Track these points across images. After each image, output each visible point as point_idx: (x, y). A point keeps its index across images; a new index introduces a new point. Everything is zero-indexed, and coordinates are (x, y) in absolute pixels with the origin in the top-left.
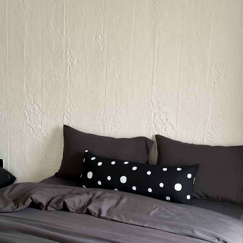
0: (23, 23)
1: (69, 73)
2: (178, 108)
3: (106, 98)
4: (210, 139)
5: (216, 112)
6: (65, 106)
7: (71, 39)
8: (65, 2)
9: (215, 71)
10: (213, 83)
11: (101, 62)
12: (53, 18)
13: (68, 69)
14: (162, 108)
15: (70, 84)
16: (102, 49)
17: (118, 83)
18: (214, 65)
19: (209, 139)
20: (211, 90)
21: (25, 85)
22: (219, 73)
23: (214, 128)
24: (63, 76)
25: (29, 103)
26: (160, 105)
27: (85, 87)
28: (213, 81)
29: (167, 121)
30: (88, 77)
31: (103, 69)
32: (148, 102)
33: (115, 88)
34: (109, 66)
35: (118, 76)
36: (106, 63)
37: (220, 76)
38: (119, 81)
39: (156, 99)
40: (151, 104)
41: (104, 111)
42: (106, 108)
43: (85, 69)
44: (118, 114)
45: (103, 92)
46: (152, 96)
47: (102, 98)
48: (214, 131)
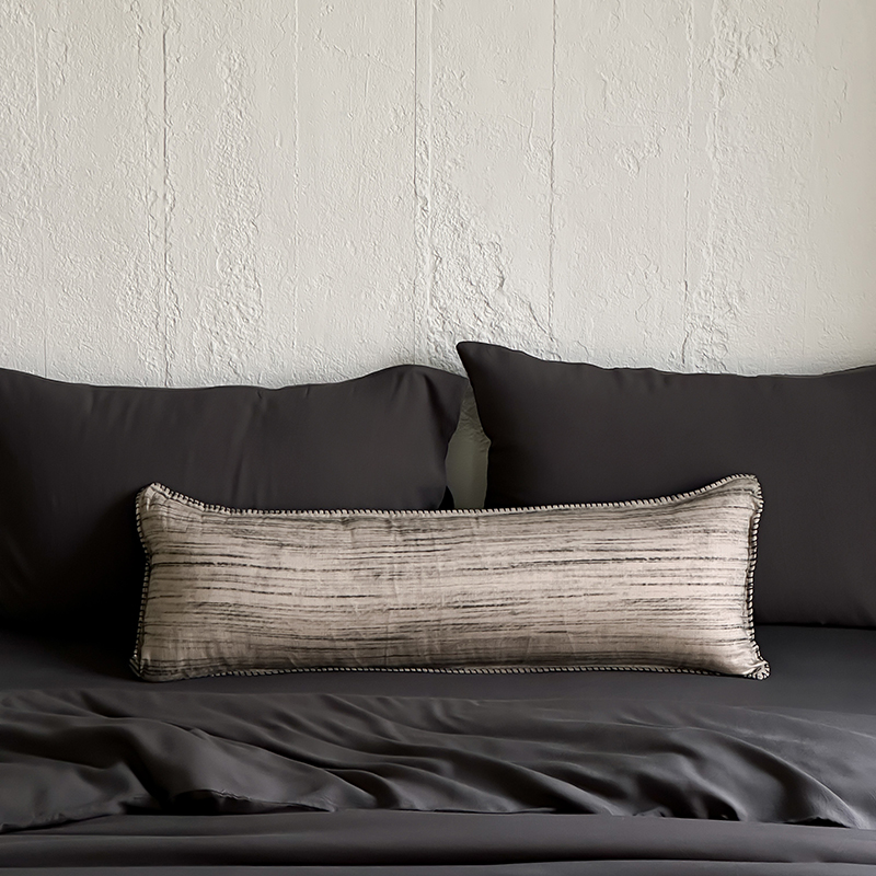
2: (556, 218)
3: (169, 197)
4: (719, 353)
5: (736, 221)
9: (726, 30)
10: (716, 86)
11: (126, 8)
14: (472, 221)
17: (234, 113)
19: (710, 355)
20: (711, 120)
23: (735, 301)
26: (462, 209)
27: (42, 144)
28: (717, 75)
29: (501, 285)
30: (60, 92)
31: (143, 47)
32: (397, 199)
33: (217, 143)
34: (175, 30)
35: (229, 81)
36: (157, 12)
37: (752, 50)
38: (237, 105)
39: (439, 184)
40: (414, 209)
41: (162, 267)
42: (173, 249)
43: (41, 50)
44: (240, 271)
45: (150, 166)
46: (419, 167)
47: (144, 199)
48: (732, 315)
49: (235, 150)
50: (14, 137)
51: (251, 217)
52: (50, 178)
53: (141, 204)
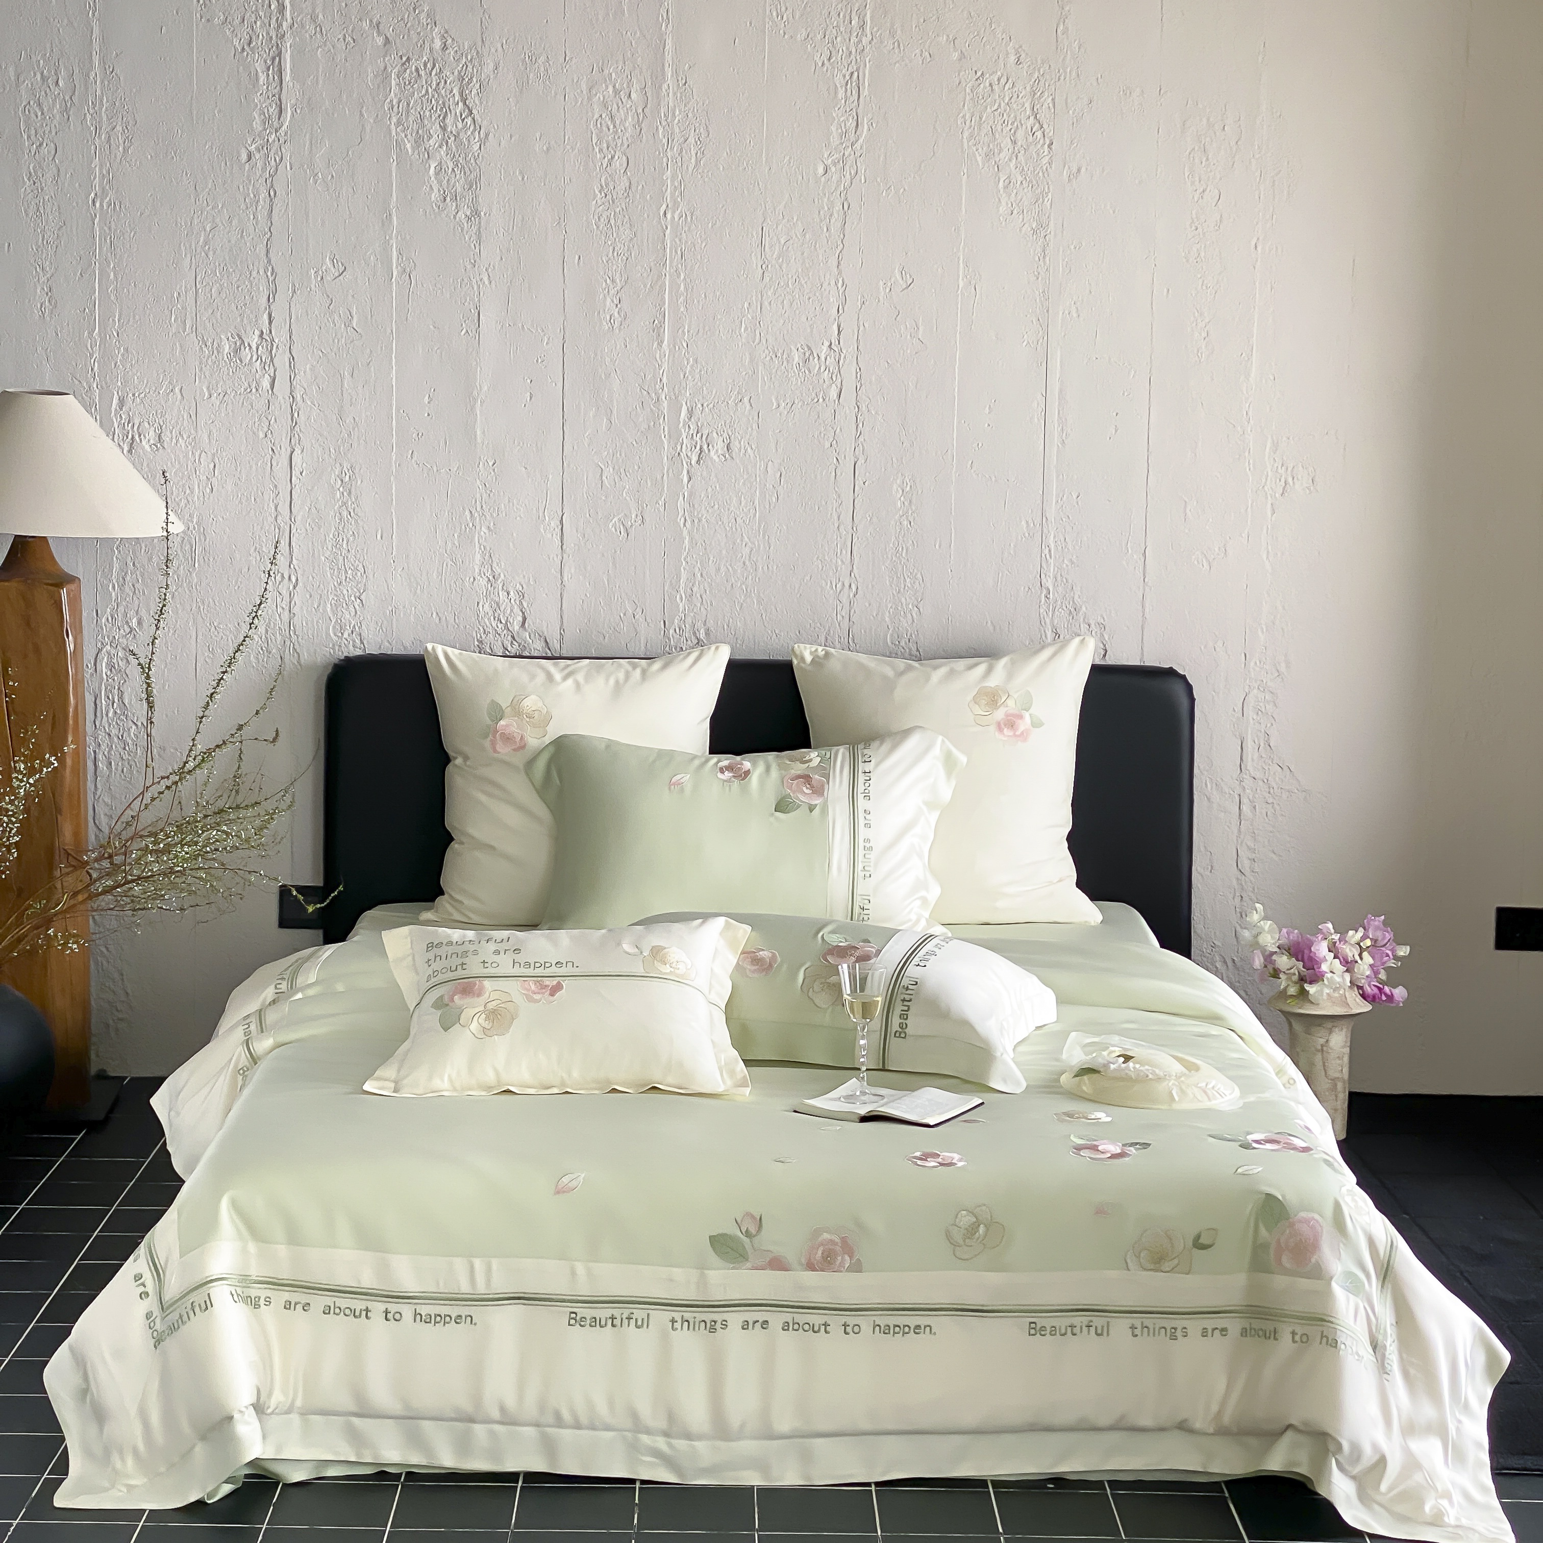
0: (472, 300)
1: (690, 495)
2: (1147, 605)
3: (854, 587)
4: (1270, 707)
5: (1284, 608)
6: (672, 631)
7: (696, 361)
8: (669, 216)
9: (1276, 465)
10: (1269, 506)
11: (827, 445)
12: (613, 281)
13: (685, 479)
14: (1084, 608)
15: (691, 539)
16: (833, 393)
17: (905, 523)
18: (1269, 445)
19: (1263, 710)
20: (1265, 531)
21: (478, 557)
22: (1290, 469)
23: (1283, 668)
24: (662, 509)
25: (499, 631)
26: (1076, 597)
27: (759, 545)
28: (1269, 498)
29: (1105, 656)
30: (774, 508)
31: (838, 474)
32: (1027, 589)
33: (891, 545)
34: (863, 461)
35: (902, 498)
36: (850, 448)
37: (1295, 478)
38: (907, 517)
39: (1059, 578)
40: (1040, 597)
41: (846, 640)
42: (855, 627)
43: (762, 476)
44: (906, 643)
45: (840, 563)
46: (1044, 565)
47: (834, 587)
48: (1280, 680)
49: (905, 551)
50: (738, 541)
51: (916, 602)
52: (764, 572)
53: (832, 592)
